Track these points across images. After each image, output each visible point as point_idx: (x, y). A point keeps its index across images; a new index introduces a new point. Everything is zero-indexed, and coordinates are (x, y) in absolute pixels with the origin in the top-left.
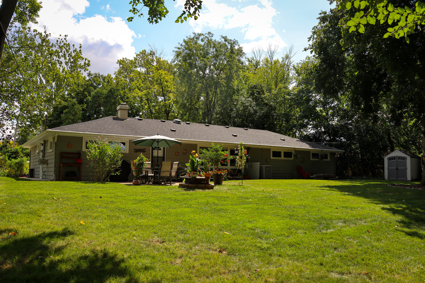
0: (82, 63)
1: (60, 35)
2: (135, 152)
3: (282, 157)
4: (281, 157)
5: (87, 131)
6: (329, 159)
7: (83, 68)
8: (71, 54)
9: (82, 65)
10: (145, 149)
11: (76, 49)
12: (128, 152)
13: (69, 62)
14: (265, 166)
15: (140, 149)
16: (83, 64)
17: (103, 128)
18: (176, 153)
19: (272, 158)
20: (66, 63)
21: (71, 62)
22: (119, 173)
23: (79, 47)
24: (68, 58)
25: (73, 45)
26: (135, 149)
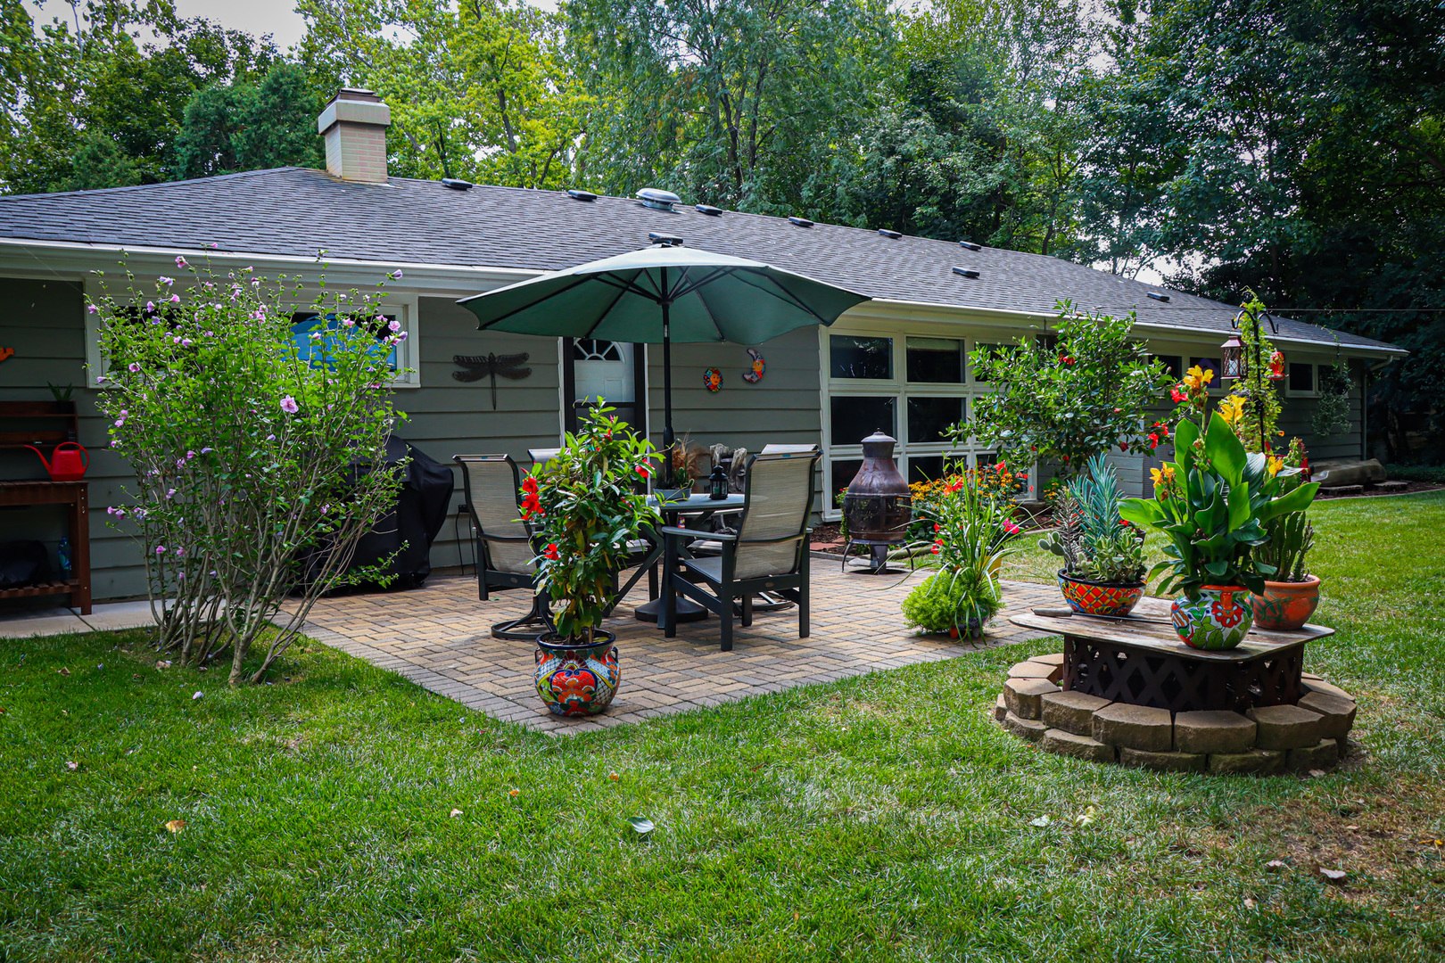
2: (460, 377)
5: (110, 238)
10: (523, 357)
12: (415, 382)
15: (492, 357)
17: (234, 223)
18: (707, 379)
22: (384, 573)
26: (459, 360)
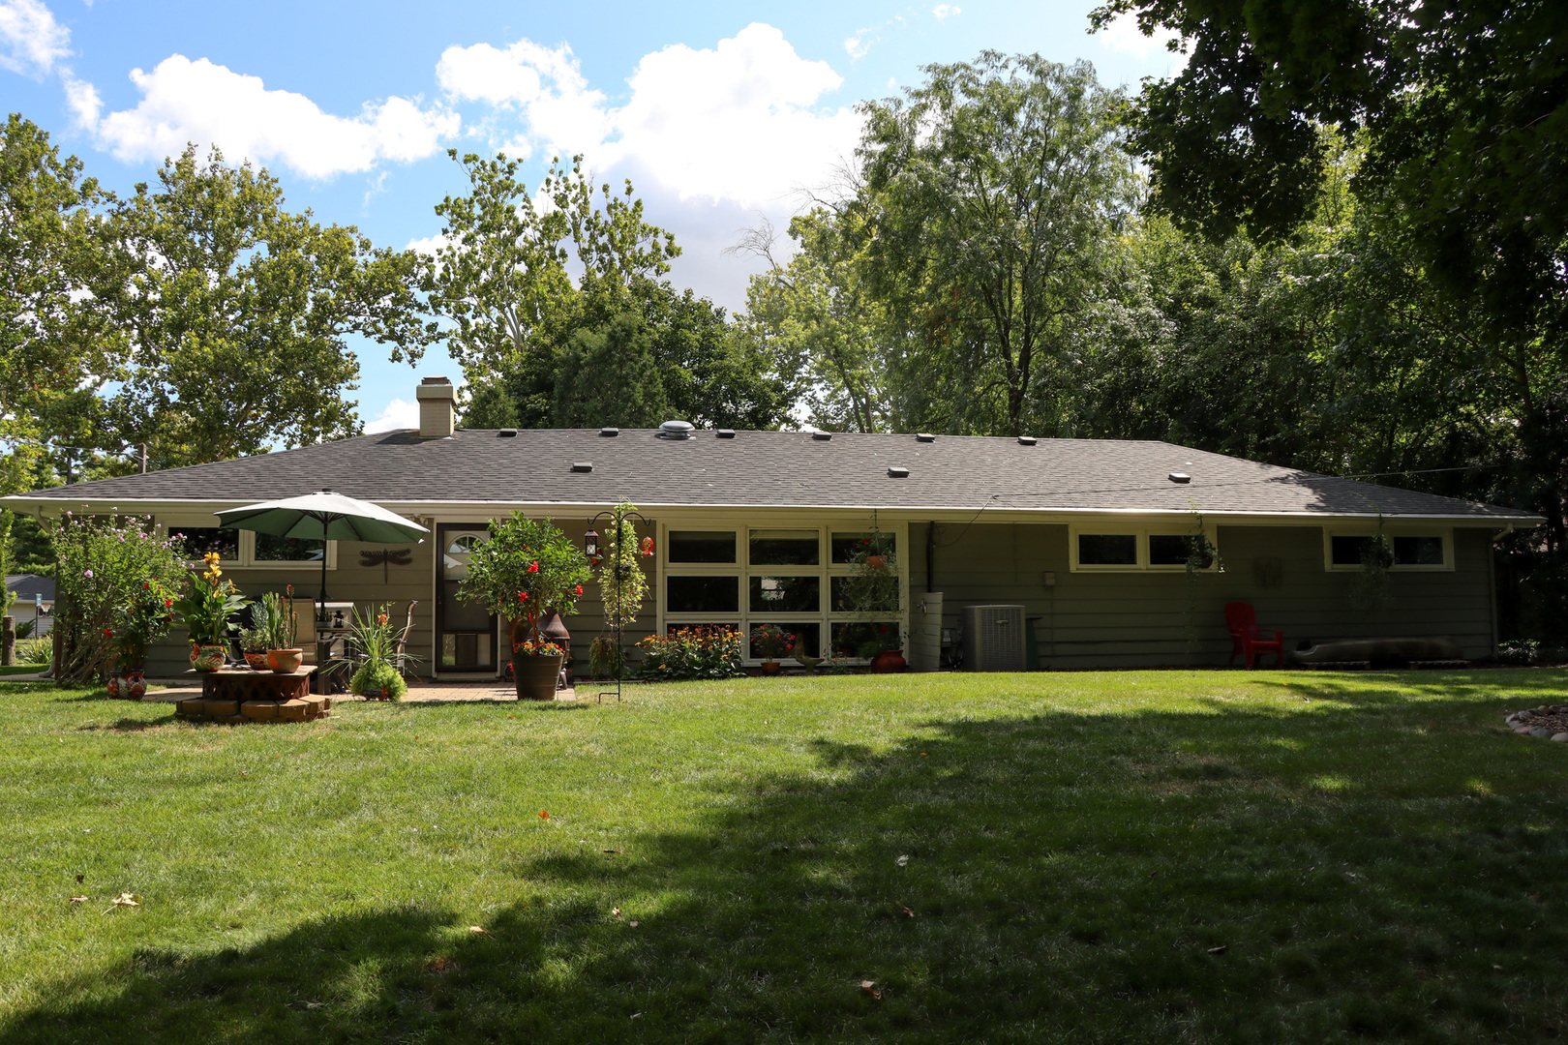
0: (645, 246)
1: (556, 160)
2: (364, 563)
3: (1143, 562)
4: (1133, 561)
6: (1448, 563)
7: (651, 265)
8: (596, 218)
9: (644, 254)
10: (407, 552)
11: (615, 200)
12: (334, 566)
13: (594, 247)
14: (983, 610)
15: (386, 552)
16: (648, 250)
19: (1074, 565)
20: (584, 253)
21: (598, 249)
23: (625, 190)
24: (586, 235)
25: (605, 189)
